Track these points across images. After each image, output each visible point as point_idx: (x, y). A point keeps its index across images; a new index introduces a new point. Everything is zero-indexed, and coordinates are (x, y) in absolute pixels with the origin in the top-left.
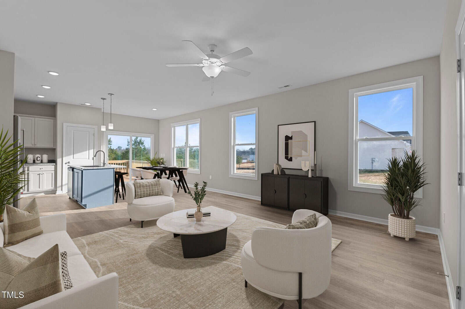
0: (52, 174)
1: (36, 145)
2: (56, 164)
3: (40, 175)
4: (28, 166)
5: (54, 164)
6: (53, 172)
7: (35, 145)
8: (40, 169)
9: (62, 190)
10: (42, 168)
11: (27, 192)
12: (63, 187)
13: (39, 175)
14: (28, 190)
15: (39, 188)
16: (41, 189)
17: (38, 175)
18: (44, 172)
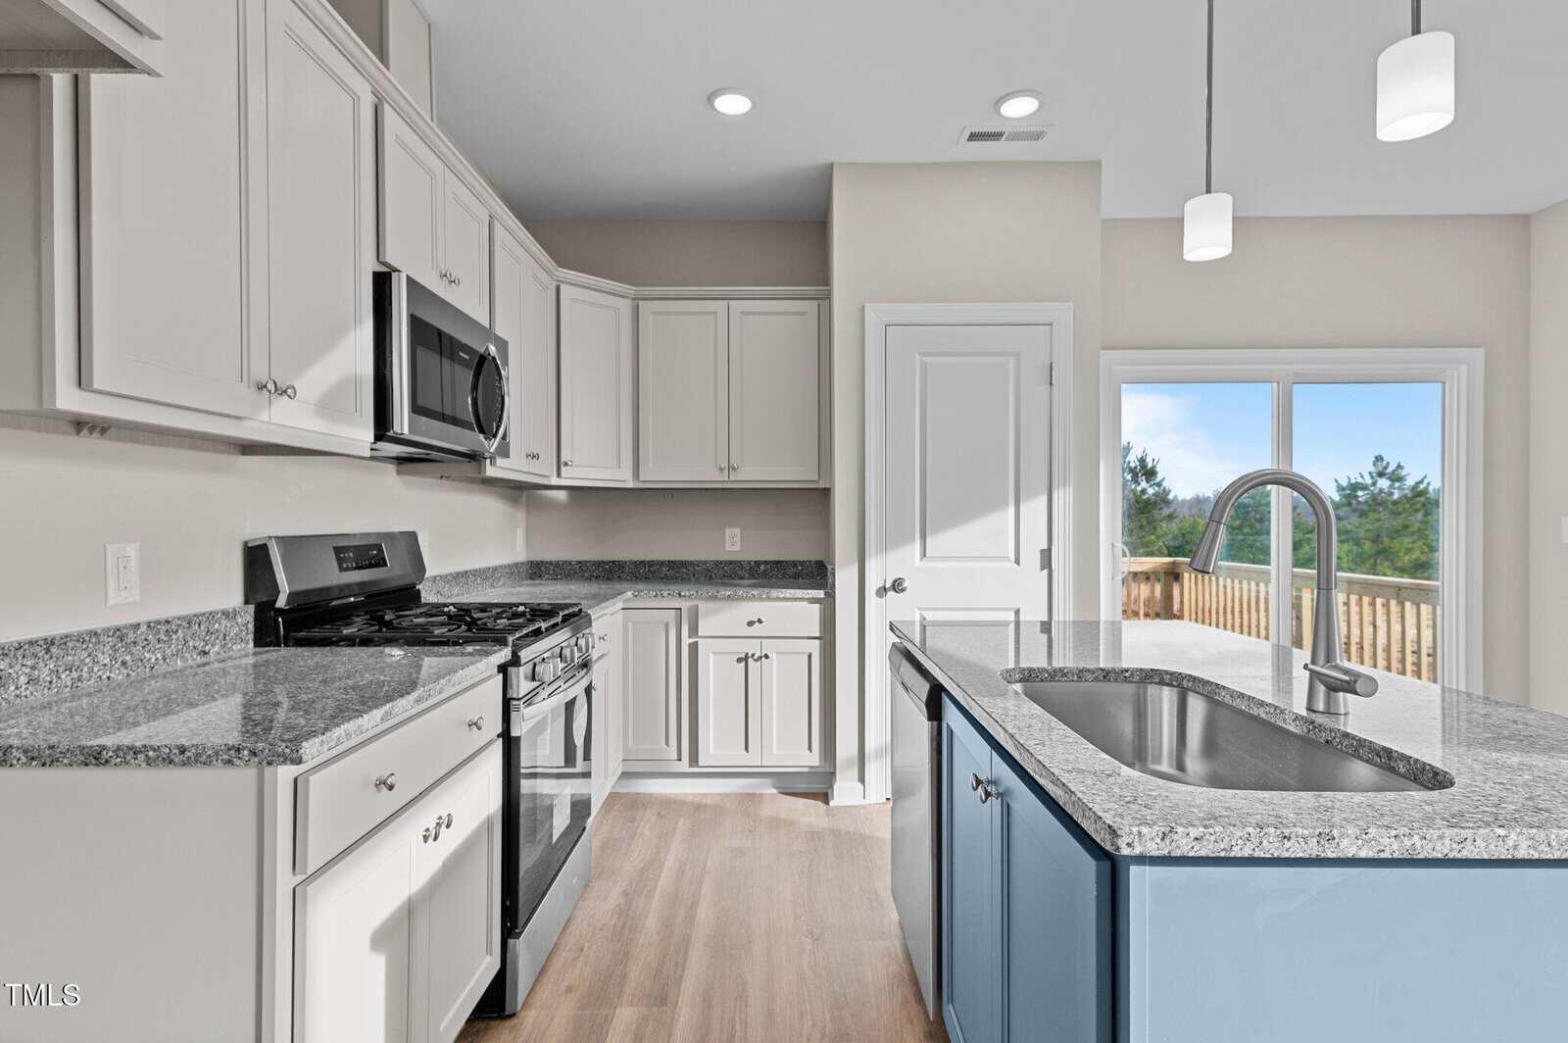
0: (810, 656)
1: (734, 469)
2: (831, 596)
3: (750, 660)
4: (695, 603)
5: (821, 594)
6: (815, 647)
7: (731, 468)
8: (751, 624)
9: (862, 780)
10: (760, 621)
11: (690, 766)
12: (871, 769)
13: (743, 664)
14: (694, 760)
15: (747, 749)
16: (752, 759)
17: (739, 660)
18: (769, 647)
